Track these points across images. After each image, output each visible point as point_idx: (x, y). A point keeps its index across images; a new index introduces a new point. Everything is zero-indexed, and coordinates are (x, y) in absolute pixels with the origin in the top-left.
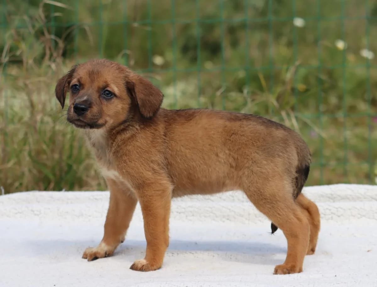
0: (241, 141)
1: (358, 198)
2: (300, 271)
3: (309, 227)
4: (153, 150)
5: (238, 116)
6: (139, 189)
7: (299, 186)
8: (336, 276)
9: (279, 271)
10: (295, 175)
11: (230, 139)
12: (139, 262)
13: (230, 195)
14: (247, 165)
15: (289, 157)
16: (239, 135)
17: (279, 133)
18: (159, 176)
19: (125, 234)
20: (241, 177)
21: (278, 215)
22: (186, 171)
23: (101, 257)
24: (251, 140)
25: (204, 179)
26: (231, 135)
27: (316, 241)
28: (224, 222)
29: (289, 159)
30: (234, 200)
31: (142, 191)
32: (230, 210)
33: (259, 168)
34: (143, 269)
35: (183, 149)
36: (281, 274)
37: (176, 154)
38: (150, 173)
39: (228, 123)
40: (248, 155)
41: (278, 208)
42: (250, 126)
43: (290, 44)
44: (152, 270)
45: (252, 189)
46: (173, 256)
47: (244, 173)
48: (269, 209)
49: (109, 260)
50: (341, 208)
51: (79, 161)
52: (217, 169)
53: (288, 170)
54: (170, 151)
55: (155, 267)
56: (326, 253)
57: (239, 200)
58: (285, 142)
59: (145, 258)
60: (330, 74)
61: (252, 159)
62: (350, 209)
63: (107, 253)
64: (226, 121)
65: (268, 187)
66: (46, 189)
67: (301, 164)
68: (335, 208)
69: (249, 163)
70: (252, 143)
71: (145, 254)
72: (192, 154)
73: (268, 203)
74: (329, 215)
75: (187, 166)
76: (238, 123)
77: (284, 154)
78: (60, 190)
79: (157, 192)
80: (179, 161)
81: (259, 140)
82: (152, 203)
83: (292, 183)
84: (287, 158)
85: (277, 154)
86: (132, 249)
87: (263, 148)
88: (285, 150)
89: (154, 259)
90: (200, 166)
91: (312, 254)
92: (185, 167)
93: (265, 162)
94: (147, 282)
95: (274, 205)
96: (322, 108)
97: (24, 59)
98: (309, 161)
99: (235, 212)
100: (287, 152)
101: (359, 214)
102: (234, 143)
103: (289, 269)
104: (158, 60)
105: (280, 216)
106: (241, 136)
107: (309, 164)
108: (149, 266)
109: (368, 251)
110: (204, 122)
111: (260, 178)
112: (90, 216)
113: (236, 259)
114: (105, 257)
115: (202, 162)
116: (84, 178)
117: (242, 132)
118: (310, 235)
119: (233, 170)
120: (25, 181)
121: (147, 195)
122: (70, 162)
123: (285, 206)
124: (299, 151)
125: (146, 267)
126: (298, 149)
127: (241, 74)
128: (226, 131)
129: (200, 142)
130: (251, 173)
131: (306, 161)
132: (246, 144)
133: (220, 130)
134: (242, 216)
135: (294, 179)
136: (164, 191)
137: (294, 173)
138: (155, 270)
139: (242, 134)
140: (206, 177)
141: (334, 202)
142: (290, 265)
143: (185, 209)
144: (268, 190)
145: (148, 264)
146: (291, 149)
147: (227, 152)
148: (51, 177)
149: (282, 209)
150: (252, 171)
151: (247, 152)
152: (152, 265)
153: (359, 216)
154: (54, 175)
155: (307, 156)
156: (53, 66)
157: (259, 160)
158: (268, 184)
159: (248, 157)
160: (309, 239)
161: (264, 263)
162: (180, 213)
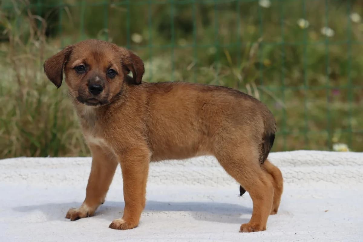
0: (212, 110)
1: (317, 163)
2: (264, 229)
3: (273, 190)
4: (138, 118)
5: (209, 88)
6: (122, 154)
7: (265, 152)
8: (296, 234)
9: (245, 229)
10: (262, 141)
11: (202, 108)
12: (118, 221)
13: (200, 161)
14: (217, 132)
15: (256, 125)
16: (210, 105)
17: (247, 103)
18: (141, 142)
19: (105, 196)
20: (212, 143)
21: (245, 178)
22: (165, 138)
23: (83, 217)
24: (221, 109)
25: (181, 145)
26: (204, 105)
27: (279, 203)
28: (194, 184)
29: (256, 126)
30: (204, 165)
31: (125, 156)
32: (200, 173)
33: (228, 135)
34: (121, 228)
35: (163, 118)
36: (246, 232)
37: (156, 122)
38: (134, 140)
39: (201, 94)
40: (218, 123)
41: (245, 172)
42: (220, 96)
43: (257, 23)
44: (129, 229)
45: (221, 153)
46: (148, 215)
47: (215, 140)
48: (238, 173)
49: (90, 219)
50: (302, 172)
51: (62, 130)
52: (192, 136)
53: (255, 137)
54: (151, 120)
55: (132, 226)
56: (287, 213)
57: (208, 164)
58: (253, 110)
59: (123, 218)
60: (294, 50)
61: (222, 126)
62: (309, 173)
63: (89, 214)
64: (199, 92)
65: (236, 152)
66: (33, 155)
67: (267, 132)
68: (295, 172)
69: (219, 130)
70: (222, 111)
71: (123, 214)
72: (171, 123)
73: (236, 167)
74: (291, 178)
75: (166, 133)
76: (210, 94)
77: (252, 122)
78: (45, 156)
79: (138, 158)
80: (159, 128)
81: (228, 109)
82: (133, 168)
83: (259, 148)
84: (255, 125)
85: (245, 122)
86: (111, 209)
87: (232, 116)
88: (253, 118)
89: (131, 219)
90: (177, 133)
91: (274, 214)
92: (164, 134)
93: (234, 129)
94: (124, 239)
95: (241, 169)
96: (286, 81)
97: (11, 38)
98: (275, 129)
99: (204, 176)
100: (254, 120)
101: (318, 178)
102: (206, 112)
103: (254, 227)
104: (137, 38)
105: (248, 179)
106: (212, 105)
107: (274, 132)
108: (127, 225)
109: (326, 211)
110: (180, 93)
111: (229, 144)
112: (73, 180)
113: (205, 218)
114: (87, 217)
115: (179, 130)
116: (67, 146)
117: (213, 101)
118: (274, 198)
119: (206, 137)
120: (14, 148)
121: (130, 160)
122: (54, 131)
123: (252, 171)
124: (266, 121)
125: (124, 226)
126: (264, 118)
127: (212, 51)
128: (199, 101)
129: (177, 111)
130: (221, 140)
131: (271, 129)
132: (217, 112)
133: (194, 100)
134: (211, 180)
135: (261, 145)
136: (144, 157)
137: (261, 140)
138: (132, 228)
139: (213, 103)
140: (183, 143)
141: (295, 166)
142: (255, 224)
143: (159, 173)
144: (236, 154)
145: (125, 223)
146: (257, 117)
147: (200, 121)
148: (37, 144)
149: (249, 173)
150: (222, 137)
151: (217, 119)
152: (130, 224)
153: (318, 179)
154: (41, 143)
155: (273, 125)
156: (37, 44)
157: (229, 128)
158: (236, 150)
159: (219, 124)
160: (273, 200)
161: (231, 222)
162: (155, 177)
